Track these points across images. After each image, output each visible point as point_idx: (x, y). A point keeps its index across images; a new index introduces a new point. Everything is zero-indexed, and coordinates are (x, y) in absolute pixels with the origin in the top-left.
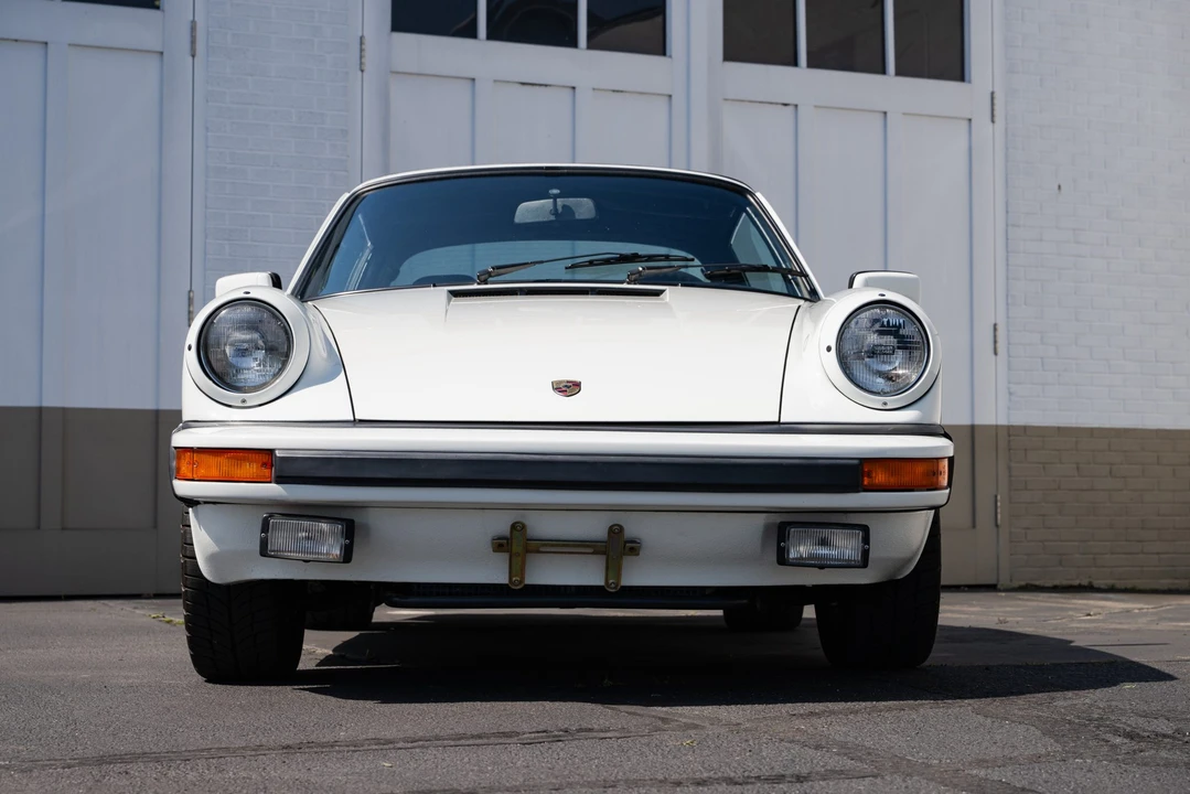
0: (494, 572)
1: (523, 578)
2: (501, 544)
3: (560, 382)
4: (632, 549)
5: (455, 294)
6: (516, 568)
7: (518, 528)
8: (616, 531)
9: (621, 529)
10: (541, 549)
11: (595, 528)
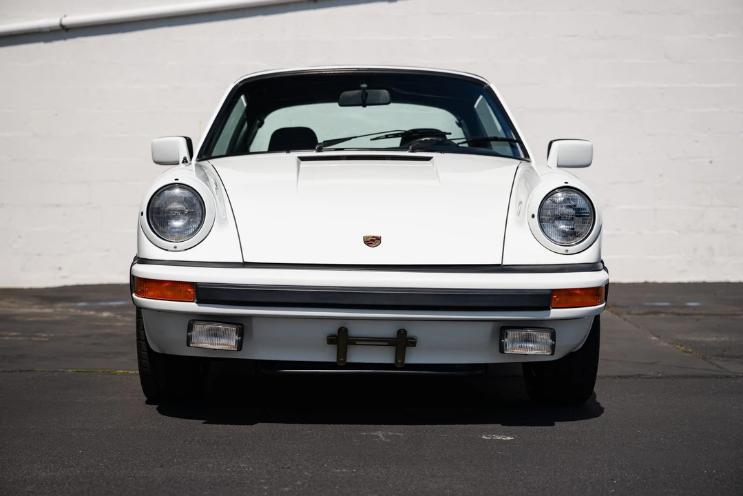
0: (328, 355)
1: (345, 359)
2: (331, 340)
3: (369, 237)
4: (411, 342)
5: (303, 159)
6: (342, 353)
7: (343, 331)
8: (402, 333)
9: (405, 332)
10: (357, 343)
11: (390, 331)
